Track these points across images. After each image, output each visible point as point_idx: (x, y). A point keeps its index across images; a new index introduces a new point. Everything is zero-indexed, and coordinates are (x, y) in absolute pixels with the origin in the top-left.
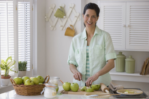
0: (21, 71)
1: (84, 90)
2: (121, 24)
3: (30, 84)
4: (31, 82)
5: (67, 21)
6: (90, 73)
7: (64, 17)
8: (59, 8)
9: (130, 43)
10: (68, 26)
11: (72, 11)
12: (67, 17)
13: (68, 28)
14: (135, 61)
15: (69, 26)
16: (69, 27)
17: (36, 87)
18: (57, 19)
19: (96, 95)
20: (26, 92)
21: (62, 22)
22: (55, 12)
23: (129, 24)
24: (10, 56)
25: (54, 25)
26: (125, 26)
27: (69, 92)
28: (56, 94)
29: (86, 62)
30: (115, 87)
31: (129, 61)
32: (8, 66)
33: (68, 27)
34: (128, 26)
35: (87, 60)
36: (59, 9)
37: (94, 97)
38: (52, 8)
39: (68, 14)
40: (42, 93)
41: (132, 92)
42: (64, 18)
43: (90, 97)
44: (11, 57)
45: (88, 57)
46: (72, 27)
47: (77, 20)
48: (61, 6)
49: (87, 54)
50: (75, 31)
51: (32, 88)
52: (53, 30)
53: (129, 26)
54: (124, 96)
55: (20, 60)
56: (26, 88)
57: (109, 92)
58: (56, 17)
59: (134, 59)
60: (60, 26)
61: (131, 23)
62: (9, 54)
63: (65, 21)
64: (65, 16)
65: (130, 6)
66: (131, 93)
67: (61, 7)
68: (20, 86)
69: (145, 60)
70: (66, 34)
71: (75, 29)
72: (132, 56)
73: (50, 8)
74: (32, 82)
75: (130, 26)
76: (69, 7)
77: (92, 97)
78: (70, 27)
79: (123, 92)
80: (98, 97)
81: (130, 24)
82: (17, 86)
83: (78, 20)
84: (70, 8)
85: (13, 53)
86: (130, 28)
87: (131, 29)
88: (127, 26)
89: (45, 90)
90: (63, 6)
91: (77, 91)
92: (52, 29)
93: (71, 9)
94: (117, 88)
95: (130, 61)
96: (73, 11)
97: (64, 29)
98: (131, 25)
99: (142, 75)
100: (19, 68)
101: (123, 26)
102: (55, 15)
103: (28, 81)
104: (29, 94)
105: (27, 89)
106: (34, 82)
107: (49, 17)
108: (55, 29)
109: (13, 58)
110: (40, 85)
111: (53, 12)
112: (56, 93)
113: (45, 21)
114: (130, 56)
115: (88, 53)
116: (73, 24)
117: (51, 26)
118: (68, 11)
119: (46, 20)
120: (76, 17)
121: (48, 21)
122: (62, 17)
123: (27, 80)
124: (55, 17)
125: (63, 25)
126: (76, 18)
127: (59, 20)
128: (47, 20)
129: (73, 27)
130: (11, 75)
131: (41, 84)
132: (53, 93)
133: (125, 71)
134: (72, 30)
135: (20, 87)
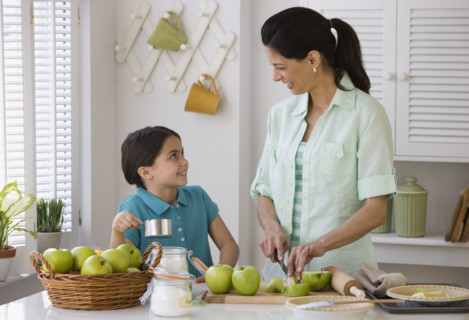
0: (45, 231)
1: (276, 291)
2: (381, 70)
3: (102, 271)
4: (103, 263)
5: (191, 60)
6: (301, 233)
7: (183, 47)
8: (166, 16)
9: (410, 136)
10: (195, 77)
11: (208, 27)
12: (191, 48)
13: (198, 87)
14: (426, 195)
15: (202, 79)
16: (200, 82)
17: (121, 279)
18: (156, 53)
19: (327, 304)
20: (88, 298)
21: (174, 64)
22: (150, 30)
23: (407, 71)
24: (10, 181)
25: (146, 77)
26: (394, 78)
27: (228, 297)
28: (189, 302)
29: (296, 195)
30: (379, 278)
31: (408, 195)
32: (7, 215)
33: (196, 81)
34: (403, 77)
35: (298, 188)
36: (165, 20)
37: (319, 309)
38: (139, 17)
39: (194, 38)
40: (143, 299)
41: (436, 293)
42: (182, 51)
43: (308, 309)
44: (15, 184)
45: (298, 177)
46: (208, 83)
47: (225, 59)
48: (169, 10)
49: (298, 167)
50: (218, 95)
51: (108, 284)
52: (142, 91)
53: (408, 78)
54: (412, 306)
55: (39, 196)
56: (88, 285)
57: (364, 295)
58: (155, 47)
59: (423, 190)
60: (168, 78)
61: (414, 66)
62: (9, 172)
63: (183, 61)
64: (185, 43)
65: (412, 10)
66: (434, 295)
67: (171, 13)
68: (67, 278)
69: (462, 192)
70: (190, 107)
71: (220, 88)
72: (416, 180)
73: (133, 16)
74: (107, 265)
75: (411, 77)
76: (200, 14)
77: (313, 309)
78: (203, 83)
79: (408, 295)
80: (332, 311)
81: (411, 70)
82: (58, 279)
83: (231, 57)
84: (204, 15)
85: (22, 171)
86: (411, 85)
87: (413, 88)
88: (400, 76)
89: (155, 289)
90: (177, 9)
91: (253, 294)
92: (138, 88)
93: (205, 21)
94: (387, 283)
95: (413, 195)
96: (212, 26)
97: (182, 87)
98: (413, 73)
99: (453, 241)
100: (39, 222)
101: (388, 77)
102: (149, 42)
103: (93, 262)
104: (97, 306)
105: (90, 287)
106: (112, 265)
107: (129, 46)
108: (148, 88)
109: (21, 188)
110: (134, 274)
111: (141, 29)
112: (190, 299)
113: (116, 61)
114: (409, 180)
115: (301, 166)
116: (212, 72)
117: (135, 79)
118: (195, 27)
119: (118, 59)
120: (222, 46)
121: (126, 61)
122: (176, 49)
123: (91, 258)
124: (151, 47)
125: (179, 74)
126: (223, 52)
127: (165, 56)
128: (120, 58)
129: (212, 80)
130: (15, 246)
131: (136, 270)
132: (181, 298)
133: (394, 231)
134: (208, 91)
135: (67, 282)
